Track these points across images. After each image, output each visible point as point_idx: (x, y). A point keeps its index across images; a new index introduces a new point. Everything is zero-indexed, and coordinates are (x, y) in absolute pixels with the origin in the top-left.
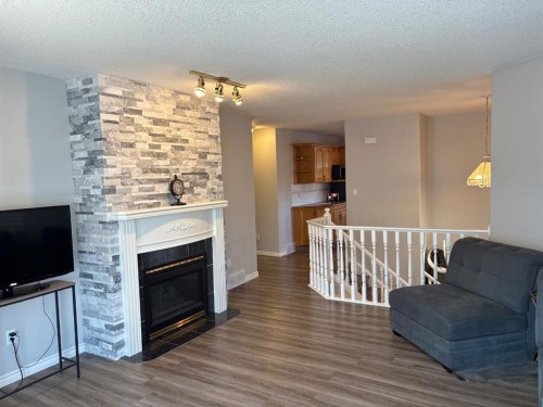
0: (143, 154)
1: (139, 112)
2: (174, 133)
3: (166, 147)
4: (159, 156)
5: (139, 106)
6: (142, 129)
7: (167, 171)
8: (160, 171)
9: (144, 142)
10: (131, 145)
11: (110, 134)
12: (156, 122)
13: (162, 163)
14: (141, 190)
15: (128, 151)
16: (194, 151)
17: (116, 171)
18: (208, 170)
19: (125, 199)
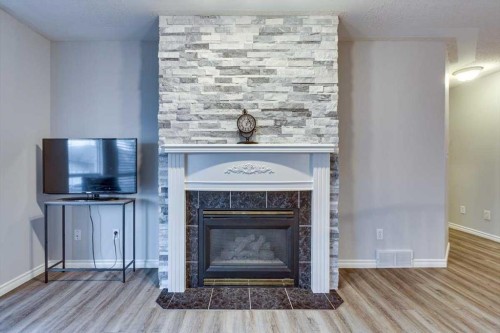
0: (207, 89)
1: (205, 46)
2: (254, 63)
3: (239, 80)
4: (228, 90)
5: (205, 39)
6: (208, 63)
7: (239, 107)
8: (229, 106)
9: (208, 76)
10: (193, 81)
11: (168, 71)
12: (227, 54)
13: (232, 98)
14: (201, 126)
15: (188, 86)
16: (286, 82)
17: (173, 107)
18: (308, 105)
19: (181, 133)
